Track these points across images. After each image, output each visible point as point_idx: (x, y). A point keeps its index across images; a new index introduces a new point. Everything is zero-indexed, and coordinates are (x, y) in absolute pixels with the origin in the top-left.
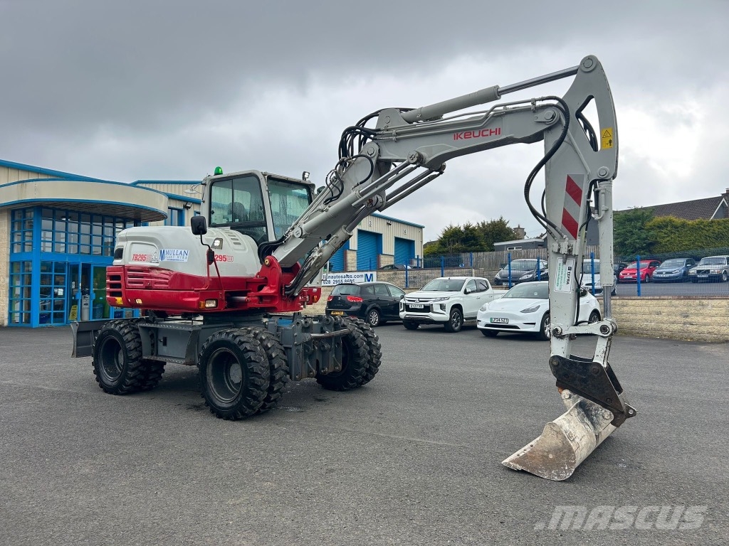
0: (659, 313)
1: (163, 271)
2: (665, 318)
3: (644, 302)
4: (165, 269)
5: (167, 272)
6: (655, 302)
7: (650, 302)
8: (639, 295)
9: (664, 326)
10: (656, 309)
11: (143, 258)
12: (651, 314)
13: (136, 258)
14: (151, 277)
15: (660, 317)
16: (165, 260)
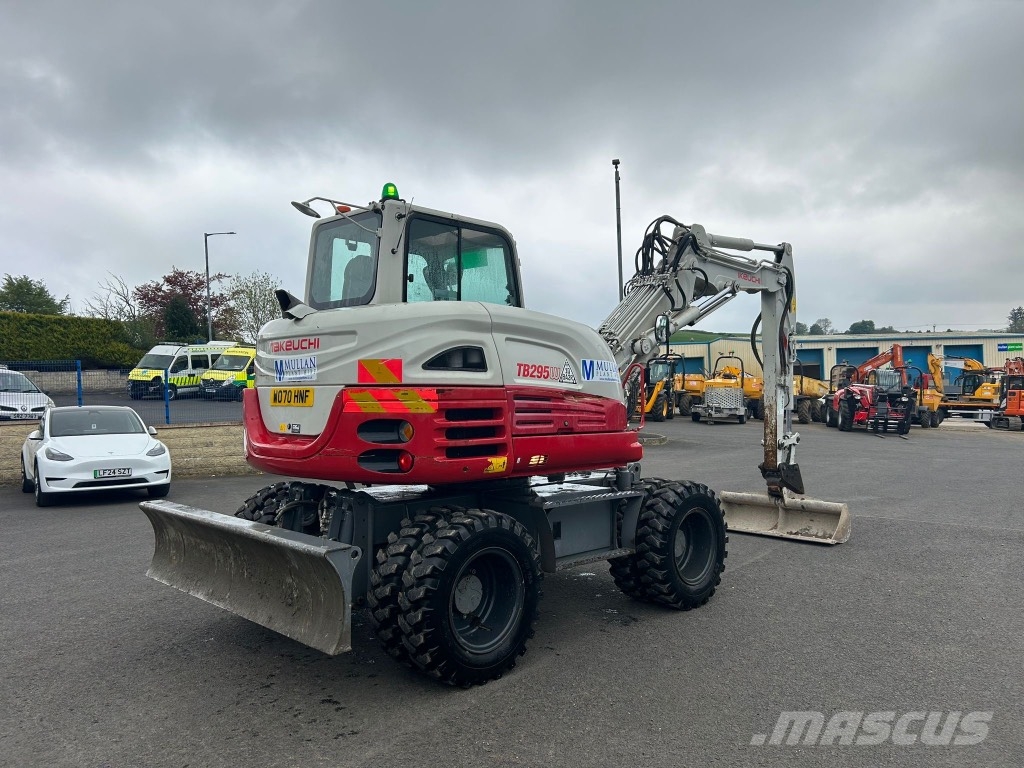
0: (209, 445)
1: (588, 399)
2: (219, 450)
3: (183, 431)
4: (593, 396)
5: (599, 401)
6: (204, 430)
7: (193, 431)
8: (168, 423)
9: (216, 461)
10: (202, 440)
11: (543, 372)
12: (195, 446)
13: (525, 370)
14: (569, 410)
15: (210, 449)
16: (596, 378)
